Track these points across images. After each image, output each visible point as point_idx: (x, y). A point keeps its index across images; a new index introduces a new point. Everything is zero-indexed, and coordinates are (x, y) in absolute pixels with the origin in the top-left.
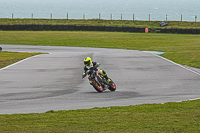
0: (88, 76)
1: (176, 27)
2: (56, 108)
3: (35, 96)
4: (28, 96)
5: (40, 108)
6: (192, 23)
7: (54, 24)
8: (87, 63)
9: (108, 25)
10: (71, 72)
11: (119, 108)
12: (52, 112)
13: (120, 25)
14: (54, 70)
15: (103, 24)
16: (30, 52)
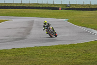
0: (46, 30)
1: (74, 7)
2: (16, 47)
3: (6, 41)
4: (2, 41)
5: (8, 47)
6: (82, 5)
7: (15, 6)
8: (45, 23)
9: (41, 6)
10: (23, 29)
11: (47, 47)
12: (14, 49)
13: (47, 6)
14: (15, 28)
15: (39, 6)
16: (3, 19)
